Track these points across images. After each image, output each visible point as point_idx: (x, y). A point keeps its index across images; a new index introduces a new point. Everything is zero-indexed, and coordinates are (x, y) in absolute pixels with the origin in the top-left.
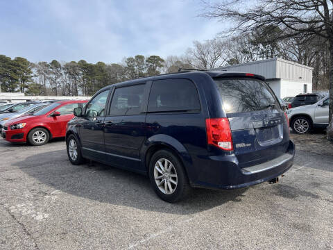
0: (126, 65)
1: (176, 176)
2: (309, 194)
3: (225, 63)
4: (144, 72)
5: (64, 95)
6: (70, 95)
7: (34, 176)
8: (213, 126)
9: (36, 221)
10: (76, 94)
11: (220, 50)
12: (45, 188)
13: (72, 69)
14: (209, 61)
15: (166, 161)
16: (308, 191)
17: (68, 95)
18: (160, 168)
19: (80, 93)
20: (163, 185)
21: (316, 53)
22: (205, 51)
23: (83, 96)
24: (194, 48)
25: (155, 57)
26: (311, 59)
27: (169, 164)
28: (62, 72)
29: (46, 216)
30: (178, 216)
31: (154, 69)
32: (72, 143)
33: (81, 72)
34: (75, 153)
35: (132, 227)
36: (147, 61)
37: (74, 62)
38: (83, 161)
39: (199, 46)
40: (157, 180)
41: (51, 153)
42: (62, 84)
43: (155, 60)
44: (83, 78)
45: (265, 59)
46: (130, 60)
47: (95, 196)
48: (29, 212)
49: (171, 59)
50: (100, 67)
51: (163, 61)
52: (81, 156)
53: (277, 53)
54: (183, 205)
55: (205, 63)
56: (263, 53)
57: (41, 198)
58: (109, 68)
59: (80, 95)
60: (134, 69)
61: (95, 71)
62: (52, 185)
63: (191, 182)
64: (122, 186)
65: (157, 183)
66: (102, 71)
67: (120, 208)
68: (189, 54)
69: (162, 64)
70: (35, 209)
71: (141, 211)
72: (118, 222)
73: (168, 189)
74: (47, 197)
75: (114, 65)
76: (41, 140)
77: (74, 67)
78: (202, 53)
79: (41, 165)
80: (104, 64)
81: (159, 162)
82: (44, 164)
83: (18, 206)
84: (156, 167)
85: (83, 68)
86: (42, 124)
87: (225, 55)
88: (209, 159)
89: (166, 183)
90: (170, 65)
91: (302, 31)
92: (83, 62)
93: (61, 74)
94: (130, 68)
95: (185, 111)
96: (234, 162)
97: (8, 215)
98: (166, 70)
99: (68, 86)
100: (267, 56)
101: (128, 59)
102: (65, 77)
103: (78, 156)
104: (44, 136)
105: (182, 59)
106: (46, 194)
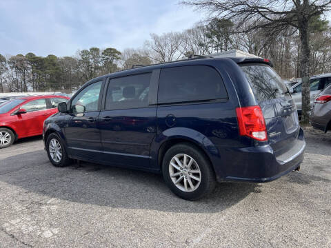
0: (80, 58)
1: (198, 171)
2: (319, 179)
3: (183, 55)
4: (101, 65)
5: (11, 91)
6: (18, 91)
7: (14, 183)
8: (246, 115)
9: (46, 239)
10: (25, 90)
11: (177, 43)
12: (36, 197)
13: (19, 63)
14: (167, 54)
15: (185, 156)
16: (317, 175)
17: (17, 91)
18: (176, 164)
19: (30, 88)
20: (182, 183)
21: (265, 46)
22: (162, 44)
23: (34, 91)
24: (151, 40)
25: (111, 49)
26: (260, 52)
27: (189, 159)
28: (8, 66)
29: (56, 231)
30: (209, 215)
31: (111, 62)
32: (54, 143)
33: (29, 66)
34: (59, 154)
35: (166, 233)
36: (103, 54)
37: (21, 55)
38: (69, 162)
39: (156, 38)
40: (173, 177)
41: (22, 156)
42: (8, 80)
43: (111, 52)
44: (33, 73)
45: (219, 51)
46: (84, 52)
47: (102, 201)
48: (31, 228)
49: (128, 52)
50: (52, 61)
51: (119, 53)
52: (67, 157)
53: (230, 46)
54: (207, 202)
55: (163, 55)
56: (218, 46)
57: (37, 210)
58: (62, 62)
59: (30, 91)
60: (89, 62)
61: (46, 64)
62: (44, 193)
63: (218, 177)
64: (127, 187)
65: (173, 180)
66: (54, 65)
67: (139, 212)
68: (147, 46)
69: (119, 56)
70: (37, 224)
71: (166, 214)
72: (147, 230)
73: (189, 186)
74: (44, 208)
75: (67, 58)
76: (5, 142)
77: (21, 61)
78: (160, 45)
79: (17, 170)
80: (55, 57)
81: (176, 158)
82: (20, 169)
83: (13, 222)
84: (172, 164)
85: (32, 62)
86: (4, 124)
87: (181, 48)
88: (240, 151)
89: (185, 180)
90: (127, 57)
91: (276, 21)
92: (31, 55)
93: (7, 69)
94: (85, 61)
95: (208, 100)
96: (270, 152)
97: (4, 235)
98: (123, 62)
99: (15, 81)
100: (221, 49)
101: (83, 52)
102: (12, 72)
103: (62, 157)
104: (8, 137)
105: (139, 51)
106: (41, 204)
